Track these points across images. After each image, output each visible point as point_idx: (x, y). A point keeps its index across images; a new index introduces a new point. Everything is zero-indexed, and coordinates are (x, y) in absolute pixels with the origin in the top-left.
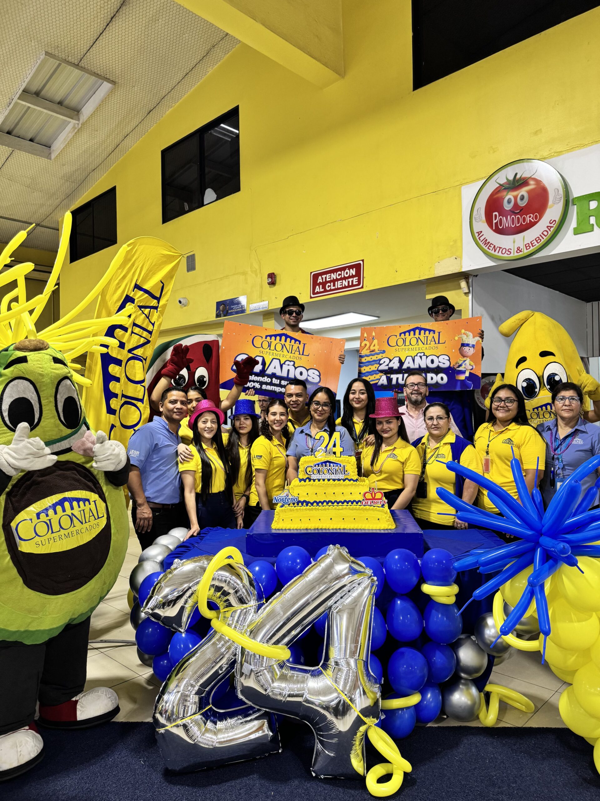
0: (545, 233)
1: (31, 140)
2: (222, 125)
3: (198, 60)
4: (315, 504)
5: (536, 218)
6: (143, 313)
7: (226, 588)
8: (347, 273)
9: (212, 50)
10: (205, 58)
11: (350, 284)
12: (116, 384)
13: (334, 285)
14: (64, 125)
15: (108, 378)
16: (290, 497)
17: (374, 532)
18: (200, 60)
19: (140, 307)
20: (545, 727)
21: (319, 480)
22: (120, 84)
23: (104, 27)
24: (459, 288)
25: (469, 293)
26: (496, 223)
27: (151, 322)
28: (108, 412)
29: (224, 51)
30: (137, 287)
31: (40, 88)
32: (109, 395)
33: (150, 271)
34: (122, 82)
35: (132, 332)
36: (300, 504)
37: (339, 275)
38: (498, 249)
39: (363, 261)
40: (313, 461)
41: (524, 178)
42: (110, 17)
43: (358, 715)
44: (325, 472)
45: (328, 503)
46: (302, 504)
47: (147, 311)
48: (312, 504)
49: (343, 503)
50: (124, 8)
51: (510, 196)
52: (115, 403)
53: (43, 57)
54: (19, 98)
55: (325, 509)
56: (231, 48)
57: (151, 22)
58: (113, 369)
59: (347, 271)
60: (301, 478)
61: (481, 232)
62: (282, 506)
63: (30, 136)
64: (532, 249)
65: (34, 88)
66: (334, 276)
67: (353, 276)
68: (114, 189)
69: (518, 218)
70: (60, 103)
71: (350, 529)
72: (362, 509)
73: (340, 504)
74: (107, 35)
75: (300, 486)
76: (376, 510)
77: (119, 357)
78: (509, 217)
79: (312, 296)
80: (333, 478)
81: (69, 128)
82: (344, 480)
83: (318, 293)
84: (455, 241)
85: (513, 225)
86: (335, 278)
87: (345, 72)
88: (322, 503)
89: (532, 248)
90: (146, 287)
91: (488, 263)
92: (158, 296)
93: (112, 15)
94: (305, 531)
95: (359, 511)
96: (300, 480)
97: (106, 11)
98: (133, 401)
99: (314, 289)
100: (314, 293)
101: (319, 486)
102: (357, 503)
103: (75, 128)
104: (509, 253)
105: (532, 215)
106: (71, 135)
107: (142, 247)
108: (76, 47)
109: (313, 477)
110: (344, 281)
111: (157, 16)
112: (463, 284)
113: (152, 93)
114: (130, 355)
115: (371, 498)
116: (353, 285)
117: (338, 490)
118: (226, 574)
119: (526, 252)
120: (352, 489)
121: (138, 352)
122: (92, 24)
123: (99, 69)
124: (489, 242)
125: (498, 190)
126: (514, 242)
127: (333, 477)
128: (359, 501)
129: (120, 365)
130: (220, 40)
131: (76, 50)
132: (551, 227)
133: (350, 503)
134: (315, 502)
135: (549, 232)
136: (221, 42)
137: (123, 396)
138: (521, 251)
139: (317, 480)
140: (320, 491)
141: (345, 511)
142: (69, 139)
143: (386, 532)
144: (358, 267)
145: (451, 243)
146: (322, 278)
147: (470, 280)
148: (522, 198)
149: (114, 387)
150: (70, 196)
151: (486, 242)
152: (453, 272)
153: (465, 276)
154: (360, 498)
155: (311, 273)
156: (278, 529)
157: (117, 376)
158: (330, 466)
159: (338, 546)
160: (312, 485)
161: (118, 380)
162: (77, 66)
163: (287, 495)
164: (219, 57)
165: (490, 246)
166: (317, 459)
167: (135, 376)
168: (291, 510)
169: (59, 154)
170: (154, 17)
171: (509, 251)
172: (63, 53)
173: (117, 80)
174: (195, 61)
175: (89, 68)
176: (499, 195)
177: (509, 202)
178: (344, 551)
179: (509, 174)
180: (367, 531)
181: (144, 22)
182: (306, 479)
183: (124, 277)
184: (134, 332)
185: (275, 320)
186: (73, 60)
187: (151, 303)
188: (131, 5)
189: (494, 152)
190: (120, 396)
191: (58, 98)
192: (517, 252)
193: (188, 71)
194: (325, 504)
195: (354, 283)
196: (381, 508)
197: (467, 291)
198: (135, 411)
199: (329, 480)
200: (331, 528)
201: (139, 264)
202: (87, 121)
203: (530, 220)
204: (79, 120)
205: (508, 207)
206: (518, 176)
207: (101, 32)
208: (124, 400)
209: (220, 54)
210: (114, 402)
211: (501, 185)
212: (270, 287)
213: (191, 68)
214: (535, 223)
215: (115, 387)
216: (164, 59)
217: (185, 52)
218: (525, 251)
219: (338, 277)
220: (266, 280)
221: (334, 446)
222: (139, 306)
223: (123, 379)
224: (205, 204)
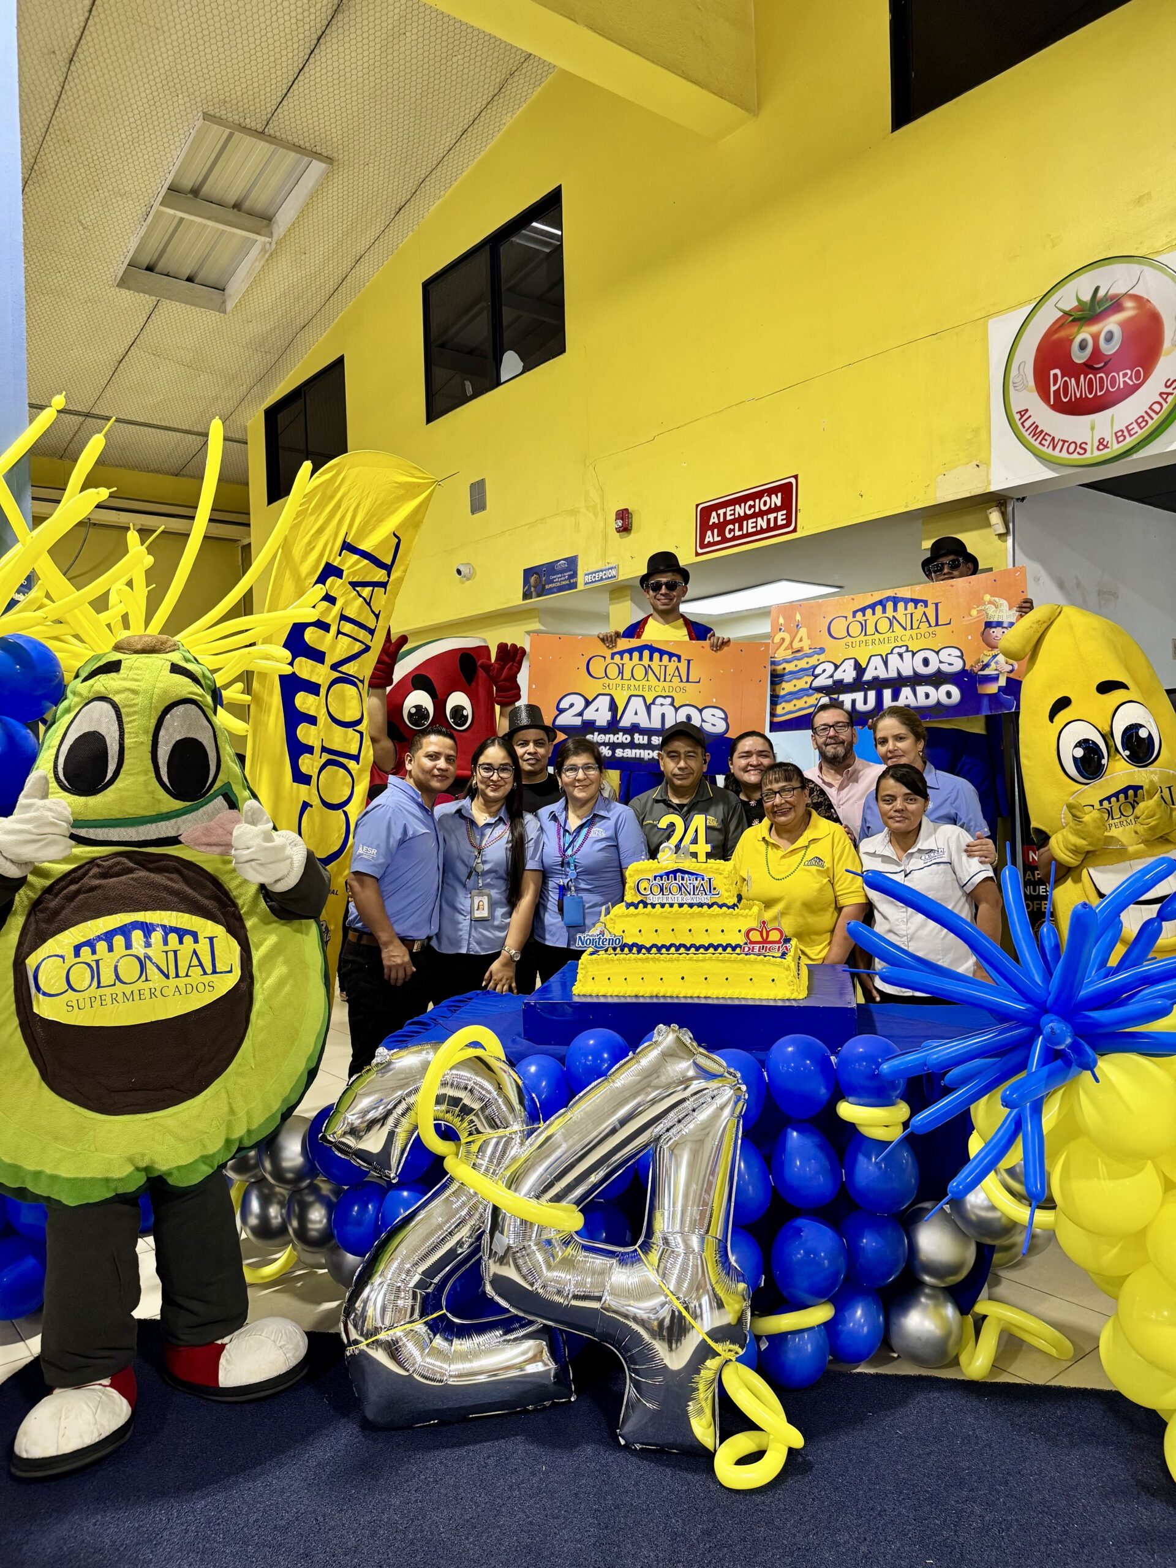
0: (1157, 407)
1: (190, 279)
2: (535, 224)
3: (484, 103)
4: (654, 950)
5: (1138, 378)
6: (360, 596)
7: (467, 1101)
8: (765, 503)
9: (510, 81)
10: (496, 98)
11: (772, 525)
12: (309, 729)
13: (741, 529)
14: (248, 245)
15: (294, 718)
16: (607, 936)
17: (764, 1003)
18: (488, 103)
19: (354, 585)
20: (1089, 1387)
21: (663, 906)
22: (341, 161)
23: (306, 57)
24: (988, 524)
25: (1007, 533)
26: (1057, 392)
27: (373, 612)
28: (295, 780)
29: (532, 81)
30: (347, 547)
31: (200, 179)
32: (297, 749)
33: (373, 516)
34: (346, 158)
35: (339, 632)
36: (626, 950)
37: (750, 507)
38: (1061, 443)
39: (796, 477)
40: (650, 870)
41: (1112, 297)
42: (315, 37)
43: (704, 1340)
44: (675, 889)
45: (678, 948)
46: (630, 950)
47: (366, 591)
48: (649, 950)
49: (707, 948)
50: (340, 17)
51: (1085, 334)
52: (308, 764)
53: (199, 123)
54: (162, 204)
55: (671, 960)
56: (545, 74)
57: (390, 39)
58: (304, 702)
59: (766, 498)
60: (629, 901)
61: (1027, 410)
62: (592, 954)
63: (186, 272)
64: (1129, 442)
65: (188, 183)
66: (740, 510)
67: (777, 509)
68: (340, 361)
69: (1101, 378)
70: (237, 206)
71: (717, 998)
72: (741, 960)
73: (702, 950)
74: (312, 72)
75: (627, 916)
76: (768, 962)
77: (314, 679)
78: (1082, 377)
79: (700, 551)
80: (689, 901)
81: (255, 251)
82: (710, 906)
83: (710, 544)
84: (976, 431)
85: (1091, 393)
86: (742, 514)
87: (760, 106)
88: (668, 948)
89: (1128, 439)
90: (363, 547)
91: (1044, 473)
92: (388, 562)
93: (319, 33)
94: (634, 1000)
95: (735, 965)
96: (628, 905)
97: (307, 27)
98: (341, 760)
99: (703, 536)
100: (702, 546)
101: (662, 917)
102: (734, 948)
103: (266, 252)
104: (1082, 451)
105: (1129, 372)
106: (258, 266)
107: (357, 470)
108: (257, 100)
109: (651, 899)
110: (759, 519)
111: (402, 26)
112: (995, 517)
113: (402, 173)
114: (336, 675)
115: (760, 939)
116: (777, 527)
117: (698, 925)
118: (468, 1076)
119: (1116, 448)
120: (725, 923)
121: (349, 669)
122: (284, 52)
123: (301, 137)
124: (1042, 431)
125: (1060, 323)
126: (1093, 429)
127: (689, 899)
128: (738, 946)
129: (317, 694)
130: (522, 60)
131: (258, 105)
132: (1168, 394)
133: (720, 950)
134: (654, 946)
135: (1165, 406)
136: (525, 65)
137: (324, 749)
138: (1106, 447)
139: (658, 906)
140: (664, 926)
141: (709, 963)
142: (256, 271)
143: (787, 1004)
144: (786, 491)
145: (968, 437)
146: (718, 516)
147: (1010, 509)
148: (1110, 337)
149: (305, 733)
150: (265, 378)
151: (1036, 432)
152: (973, 494)
153: (999, 500)
154: (740, 939)
155: (697, 506)
156: (584, 996)
157: (312, 713)
158: (683, 879)
159: (675, 1026)
160: (649, 915)
161: (312, 720)
162: (261, 134)
163: (602, 933)
164: (524, 94)
165: (1043, 438)
166: (659, 865)
167: (344, 715)
168: (607, 960)
169: (240, 301)
170: (396, 29)
171: (1082, 447)
172: (235, 112)
173: (335, 155)
174: (478, 105)
175: (284, 136)
176: (1062, 334)
177: (1083, 346)
178: (687, 1036)
179: (1082, 289)
180: (750, 1003)
181: (378, 40)
182: (639, 903)
183: (321, 530)
184: (343, 631)
185: (632, 600)
186: (253, 124)
187: (374, 577)
188: (352, 10)
189: (1054, 246)
190: (317, 750)
191: (232, 197)
192: (1098, 449)
193: (466, 127)
194: (673, 950)
195: (780, 523)
196: (779, 960)
197: (1002, 530)
198: (344, 778)
199: (681, 905)
200: (681, 995)
201: (349, 504)
202: (285, 236)
203: (1125, 382)
204: (271, 235)
205: (1079, 358)
206: (1101, 293)
207: (301, 66)
208: (326, 756)
209: (526, 88)
210: (307, 761)
211: (1066, 314)
212: (621, 537)
213: (472, 119)
214: (1137, 387)
215: (307, 734)
216: (419, 108)
217: (458, 91)
218: (1116, 446)
219: (749, 512)
220: (613, 524)
221: (695, 841)
222: (351, 583)
223: (323, 718)
224: (502, 380)
